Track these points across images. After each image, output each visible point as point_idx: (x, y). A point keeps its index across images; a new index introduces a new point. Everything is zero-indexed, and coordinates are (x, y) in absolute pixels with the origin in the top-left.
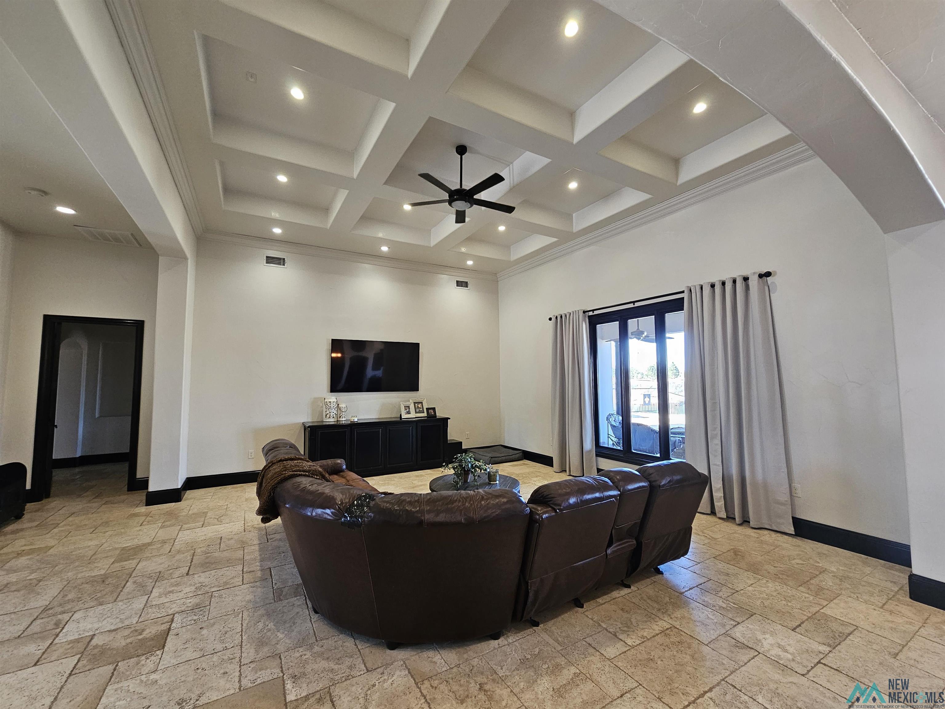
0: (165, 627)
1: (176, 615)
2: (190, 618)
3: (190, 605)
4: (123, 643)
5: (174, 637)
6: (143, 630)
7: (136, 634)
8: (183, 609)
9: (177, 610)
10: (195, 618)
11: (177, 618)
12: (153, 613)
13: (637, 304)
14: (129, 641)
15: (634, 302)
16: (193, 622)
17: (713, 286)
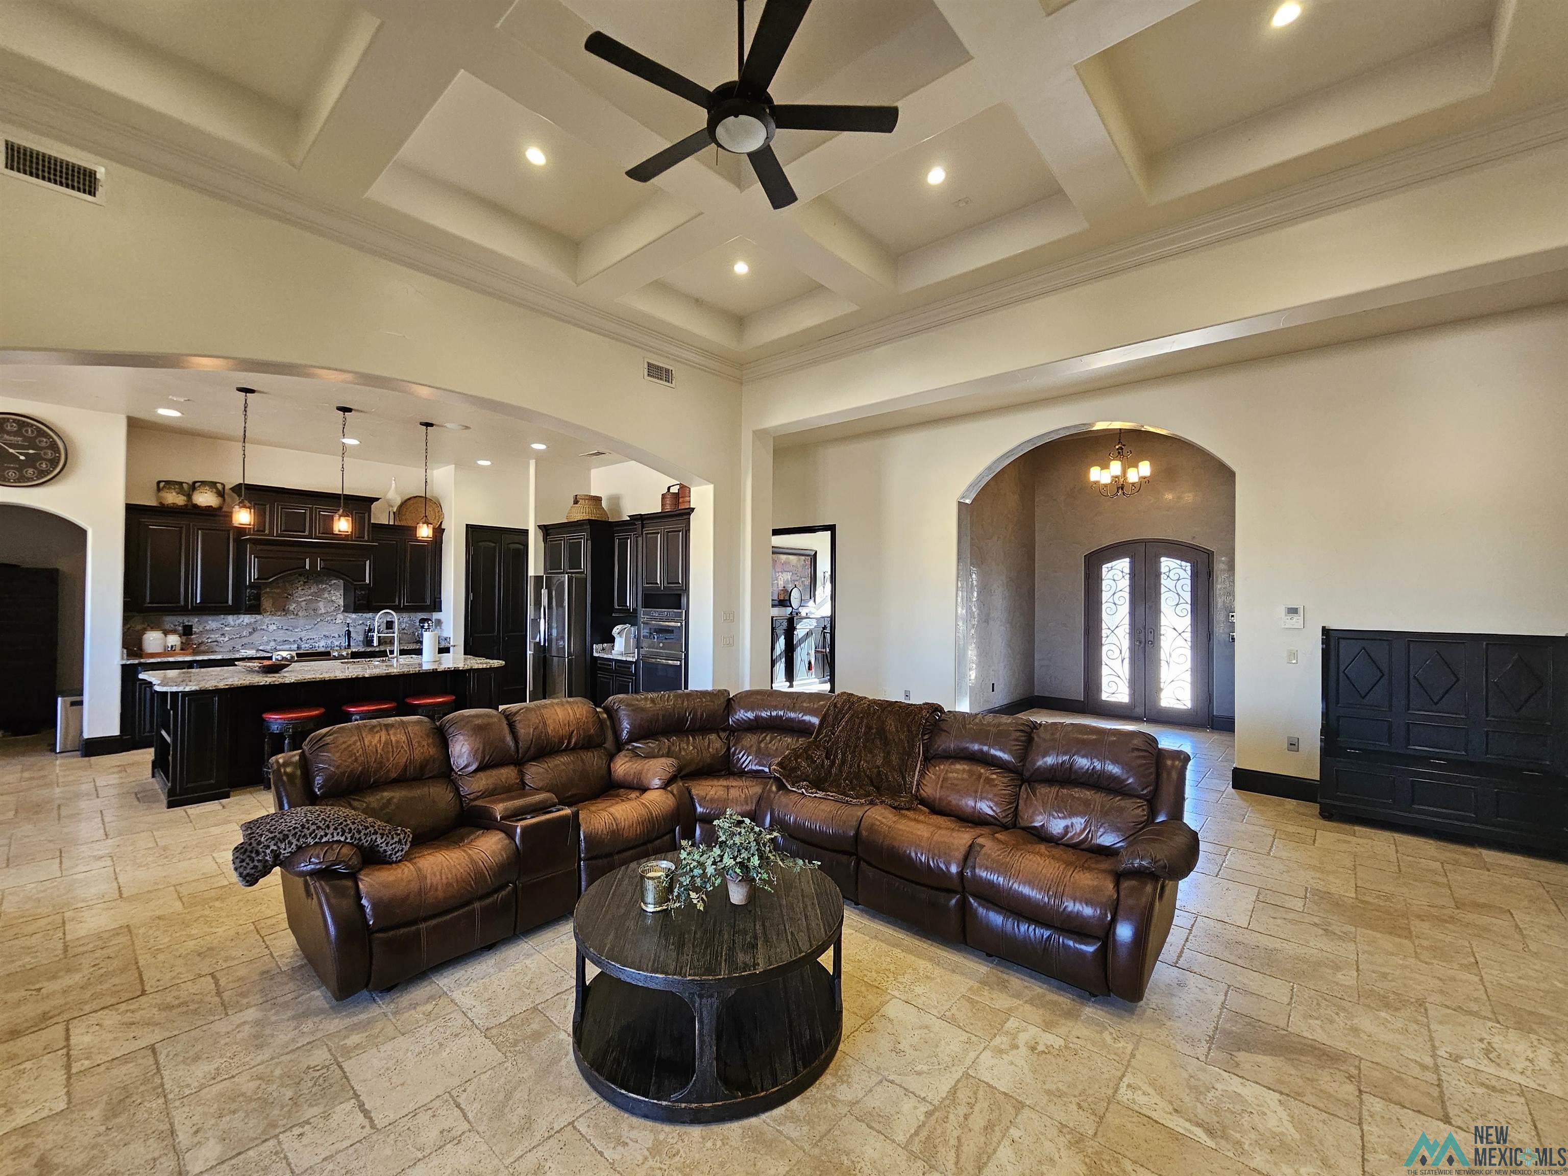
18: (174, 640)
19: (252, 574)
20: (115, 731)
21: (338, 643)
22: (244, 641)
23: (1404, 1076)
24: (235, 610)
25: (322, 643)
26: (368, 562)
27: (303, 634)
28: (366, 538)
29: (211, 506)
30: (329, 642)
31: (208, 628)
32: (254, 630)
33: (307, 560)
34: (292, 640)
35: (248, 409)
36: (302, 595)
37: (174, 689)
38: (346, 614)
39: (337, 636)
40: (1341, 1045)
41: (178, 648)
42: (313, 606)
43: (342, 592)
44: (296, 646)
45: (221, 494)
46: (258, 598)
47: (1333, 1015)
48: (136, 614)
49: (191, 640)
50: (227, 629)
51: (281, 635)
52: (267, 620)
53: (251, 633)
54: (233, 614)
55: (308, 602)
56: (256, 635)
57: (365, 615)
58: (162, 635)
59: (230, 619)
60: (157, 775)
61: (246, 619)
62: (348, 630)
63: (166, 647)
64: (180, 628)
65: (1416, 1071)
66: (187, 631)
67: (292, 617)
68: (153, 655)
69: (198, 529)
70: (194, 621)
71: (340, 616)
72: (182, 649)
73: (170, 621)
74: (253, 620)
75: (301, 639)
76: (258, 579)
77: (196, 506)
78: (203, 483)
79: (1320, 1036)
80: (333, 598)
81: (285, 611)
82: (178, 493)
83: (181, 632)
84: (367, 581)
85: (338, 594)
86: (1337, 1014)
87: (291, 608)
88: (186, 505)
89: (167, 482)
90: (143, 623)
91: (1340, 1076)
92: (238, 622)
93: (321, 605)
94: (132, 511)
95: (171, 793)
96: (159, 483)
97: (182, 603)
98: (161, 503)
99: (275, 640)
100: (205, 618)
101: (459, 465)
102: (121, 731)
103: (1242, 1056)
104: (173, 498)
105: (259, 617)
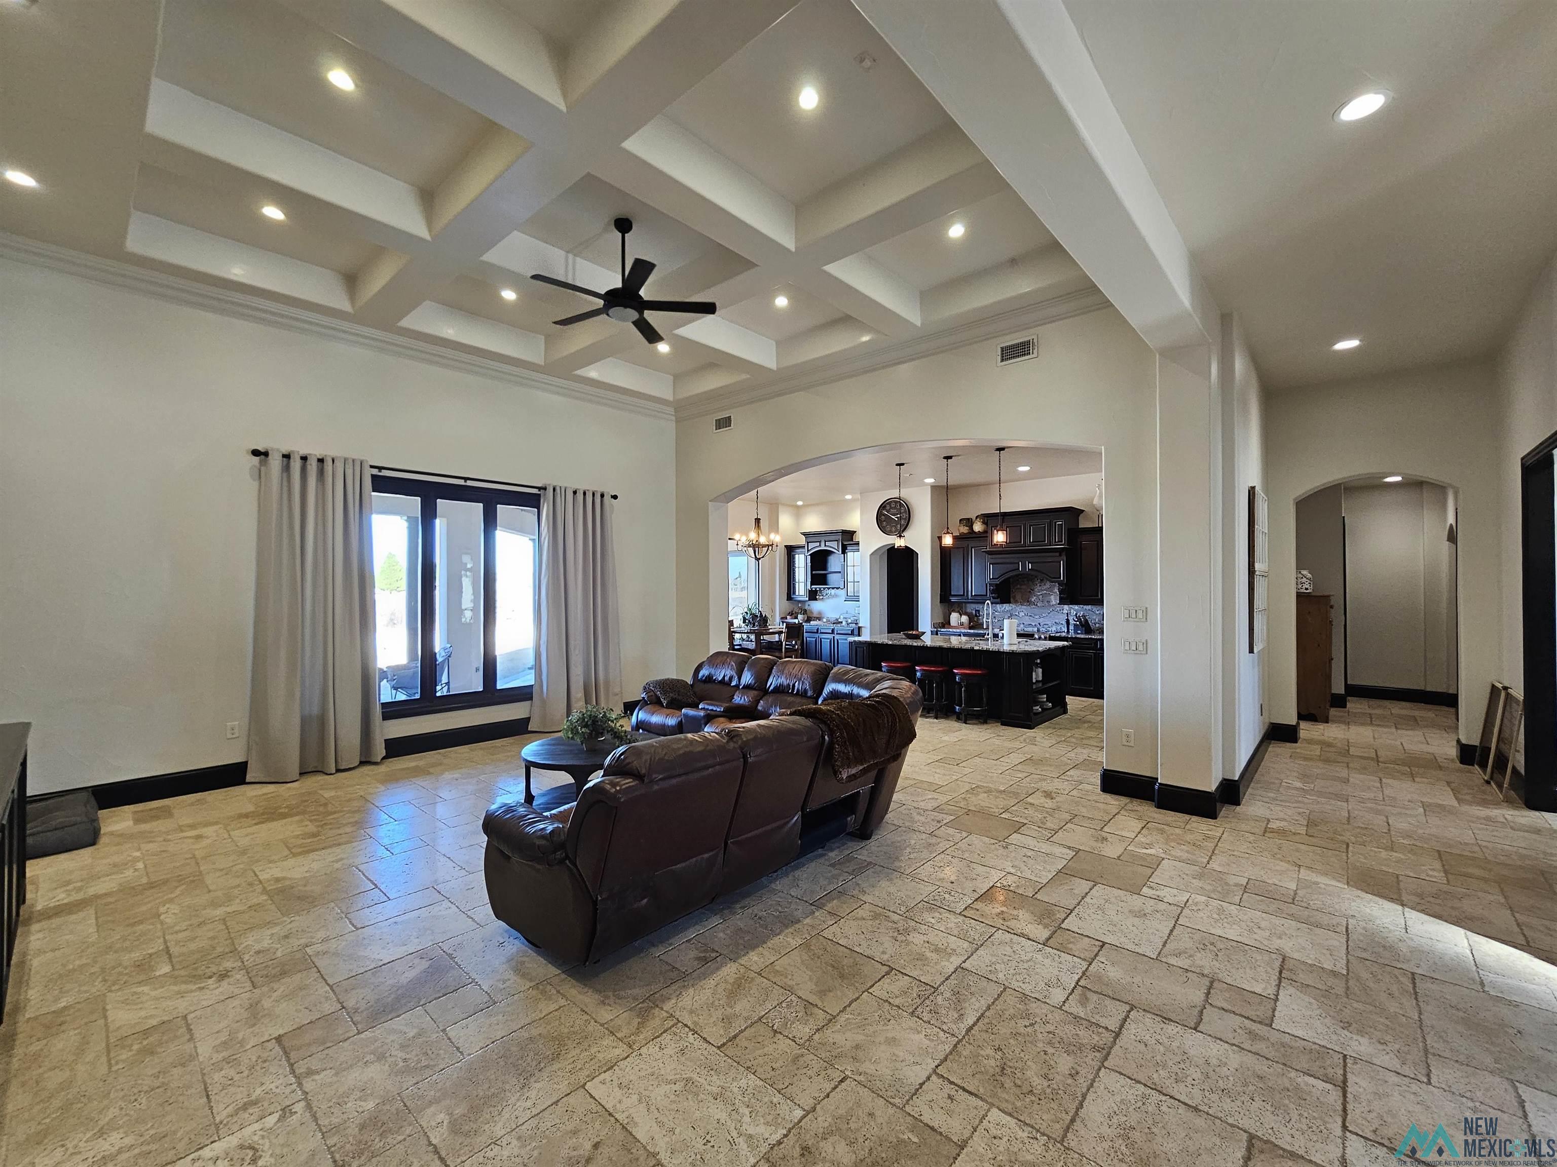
0: (978, 905)
1: (958, 911)
2: (952, 898)
3: (937, 915)
4: (1021, 912)
5: (978, 891)
6: (998, 915)
7: (1005, 915)
8: (947, 915)
9: (952, 917)
10: (947, 896)
11: (960, 907)
12: (977, 931)
13: (469, 483)
14: (1015, 912)
15: (466, 479)
16: (953, 893)
17: (575, 493)
18: (964, 618)
23: (321, 1048)
25: (1054, 629)
26: (1062, 563)
27: (1041, 620)
28: (1063, 542)
29: (980, 531)
32: (1011, 615)
33: (1020, 563)
36: (1040, 589)
40: (378, 1032)
41: (967, 624)
42: (1047, 599)
47: (408, 1056)
51: (1027, 620)
52: (1018, 609)
55: (1044, 595)
57: (1085, 607)
58: (959, 615)
63: (960, 623)
64: (974, 612)
65: (314, 1064)
66: (977, 614)
69: (972, 548)
73: (970, 607)
76: (992, 579)
77: (974, 532)
79: (398, 1023)
81: (1029, 602)
82: (964, 526)
84: (1062, 578)
86: (405, 1060)
87: (1033, 600)
91: (363, 1005)
96: (960, 520)
103: (425, 964)
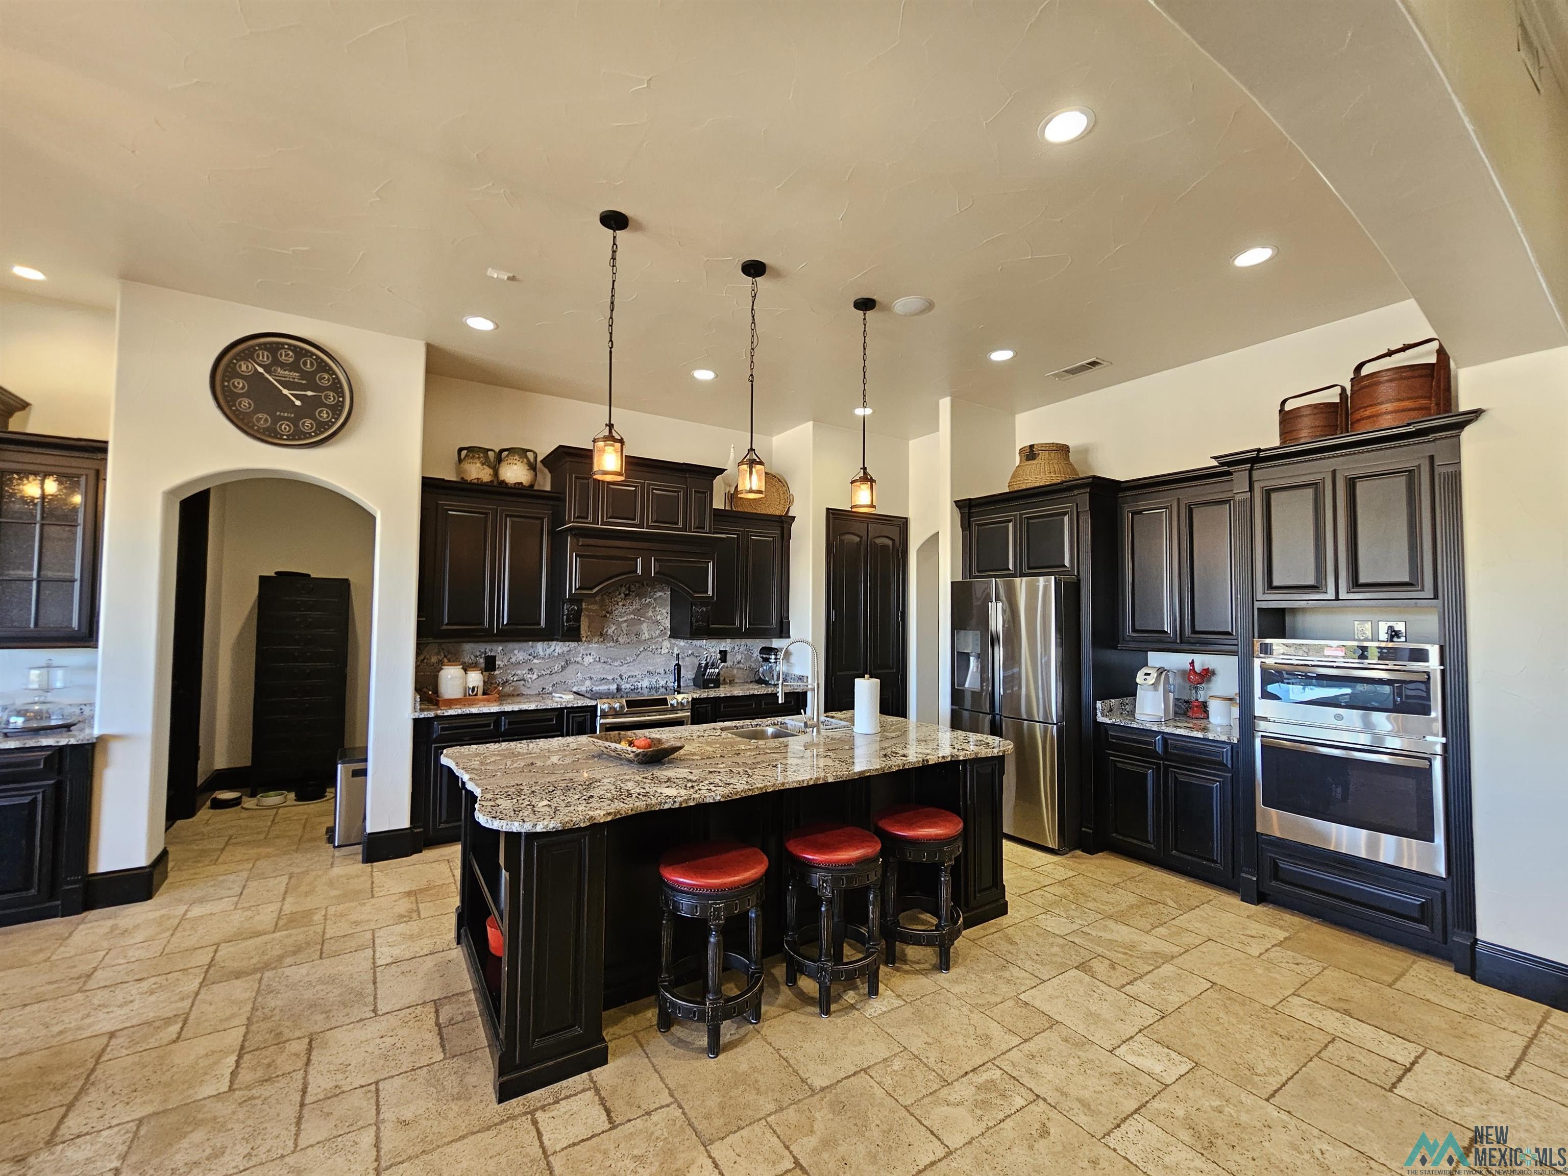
18: (475, 678)
19: (573, 582)
20: (404, 822)
21: (662, 683)
22: (556, 678)
24: (547, 635)
26: (710, 565)
28: (707, 529)
29: (521, 483)
30: (654, 681)
31: (513, 660)
32: (568, 663)
33: (639, 560)
34: (610, 678)
35: (618, 254)
36: (623, 612)
37: (516, 827)
38: (673, 641)
39: (663, 672)
41: (480, 691)
42: (634, 629)
43: (668, 608)
44: (615, 686)
45: (532, 467)
46: (576, 617)
48: (431, 640)
49: (494, 677)
50: (535, 661)
51: (599, 671)
52: (583, 650)
53: (563, 668)
54: (544, 641)
55: (630, 623)
56: (570, 669)
58: (463, 671)
59: (540, 647)
60: (463, 940)
61: (558, 647)
62: (678, 665)
63: (466, 689)
64: (482, 660)
66: (490, 664)
67: (611, 644)
68: (451, 703)
69: (507, 516)
70: (497, 649)
71: (666, 644)
72: (484, 693)
73: (472, 650)
74: (566, 649)
75: (621, 676)
76: (580, 588)
77: (503, 483)
78: (511, 451)
80: (659, 617)
81: (603, 636)
82: (483, 464)
83: (483, 666)
84: (710, 593)
85: (664, 611)
87: (610, 632)
88: (492, 481)
89: (470, 449)
90: (438, 653)
92: (549, 651)
93: (644, 627)
94: (430, 486)
95: (504, 1066)
96: (460, 450)
97: (486, 625)
98: (462, 478)
99: (591, 678)
100: (511, 646)
101: (819, 421)
102: (411, 823)
104: (477, 472)
105: (573, 645)
